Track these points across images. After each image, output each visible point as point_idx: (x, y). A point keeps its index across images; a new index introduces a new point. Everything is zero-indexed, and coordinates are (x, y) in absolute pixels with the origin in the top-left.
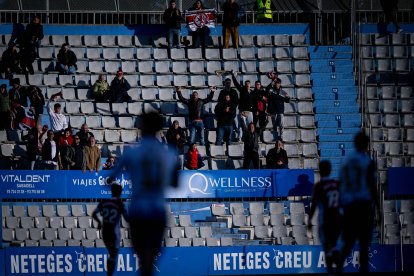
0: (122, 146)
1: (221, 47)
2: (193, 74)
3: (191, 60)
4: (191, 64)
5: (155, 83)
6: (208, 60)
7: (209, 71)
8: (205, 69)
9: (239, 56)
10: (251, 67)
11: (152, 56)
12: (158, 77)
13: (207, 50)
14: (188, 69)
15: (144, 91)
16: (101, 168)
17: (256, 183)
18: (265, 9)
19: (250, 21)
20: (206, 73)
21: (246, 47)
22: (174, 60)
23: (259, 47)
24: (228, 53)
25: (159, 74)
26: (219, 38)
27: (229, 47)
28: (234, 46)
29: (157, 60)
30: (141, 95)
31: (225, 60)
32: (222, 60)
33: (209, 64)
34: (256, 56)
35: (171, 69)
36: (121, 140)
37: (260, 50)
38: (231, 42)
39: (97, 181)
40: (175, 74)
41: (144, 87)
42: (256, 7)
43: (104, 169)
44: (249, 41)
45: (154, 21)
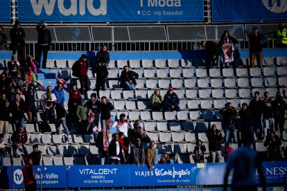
0: (173, 145)
1: (248, 67)
2: (227, 88)
3: (225, 78)
4: (226, 80)
5: (198, 95)
6: (239, 77)
7: (239, 85)
8: (237, 84)
9: (262, 73)
10: (272, 82)
11: (195, 75)
12: (200, 91)
13: (238, 70)
14: (223, 84)
15: (189, 102)
16: (156, 162)
17: (278, 171)
18: (282, 37)
19: (271, 46)
20: (237, 88)
21: (268, 66)
22: (212, 78)
23: (278, 66)
24: (254, 72)
25: (200, 88)
26: (247, 60)
27: (255, 67)
28: (259, 66)
29: (199, 78)
30: (187, 106)
31: (252, 77)
32: (250, 77)
33: (239, 80)
34: (276, 73)
35: (210, 85)
36: (172, 140)
37: (279, 69)
38: (256, 63)
39: (154, 173)
40: (213, 88)
41: (189, 99)
42: (275, 35)
43: (159, 163)
44: (270, 62)
45: (195, 48)
